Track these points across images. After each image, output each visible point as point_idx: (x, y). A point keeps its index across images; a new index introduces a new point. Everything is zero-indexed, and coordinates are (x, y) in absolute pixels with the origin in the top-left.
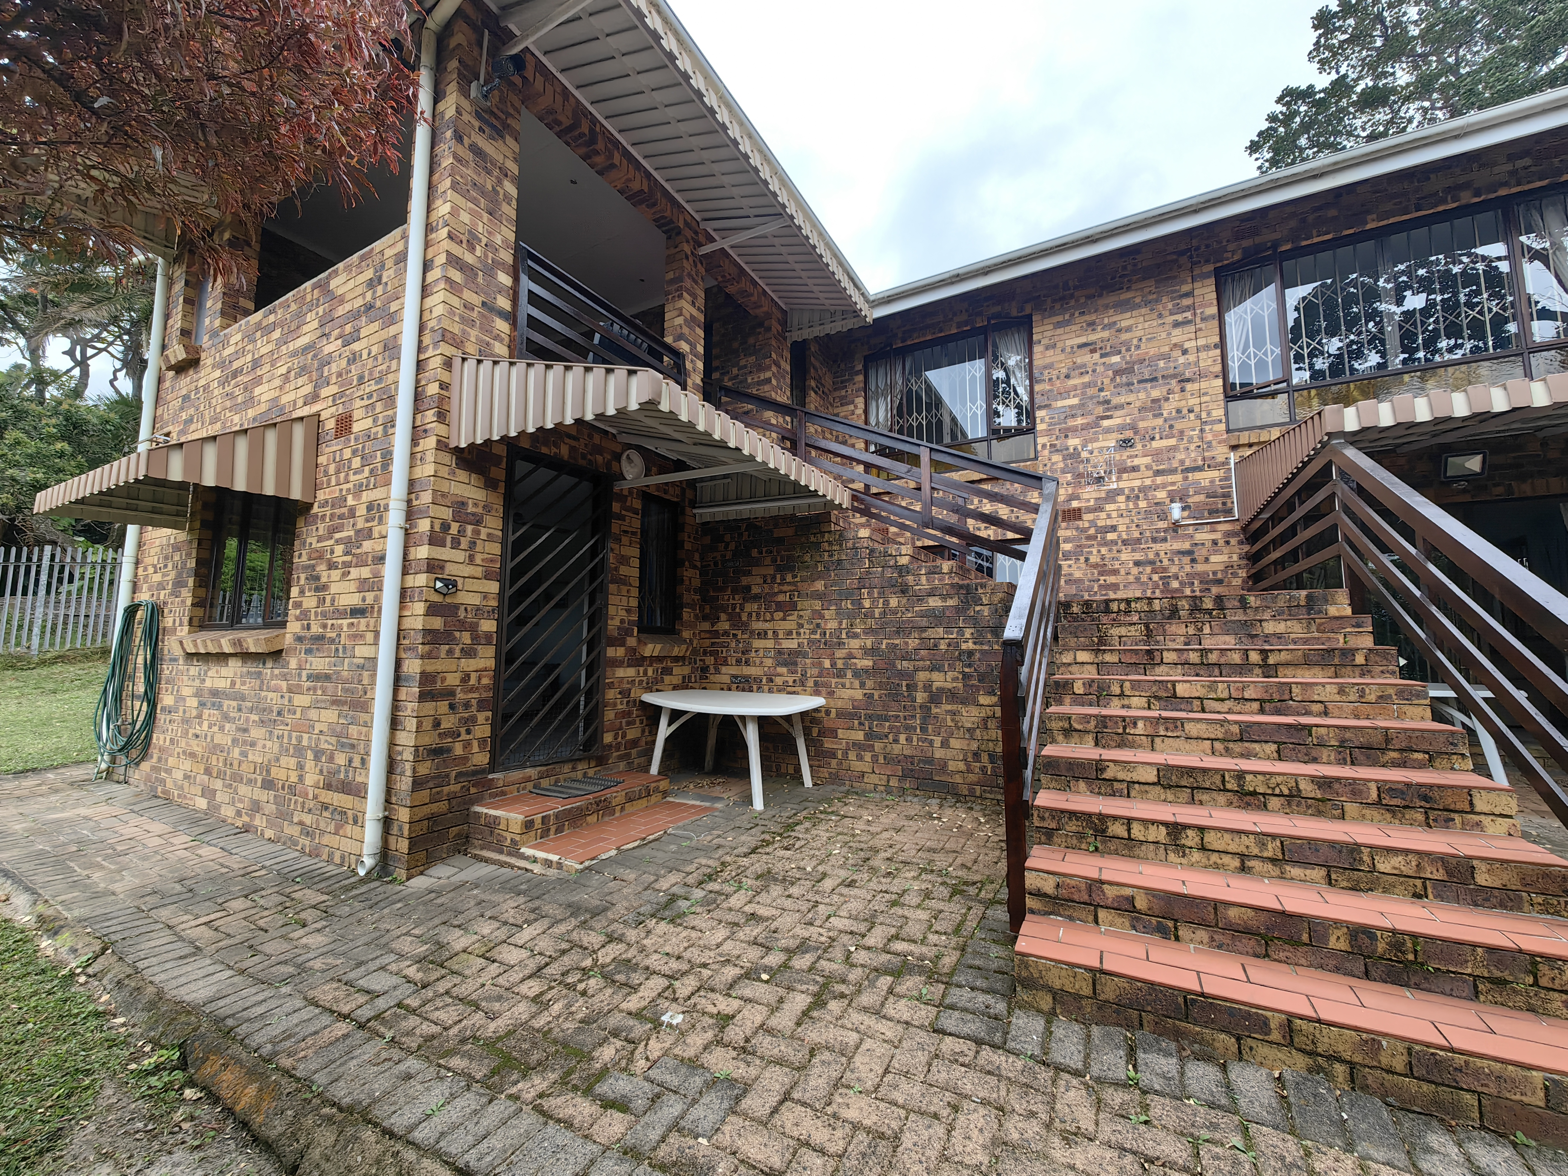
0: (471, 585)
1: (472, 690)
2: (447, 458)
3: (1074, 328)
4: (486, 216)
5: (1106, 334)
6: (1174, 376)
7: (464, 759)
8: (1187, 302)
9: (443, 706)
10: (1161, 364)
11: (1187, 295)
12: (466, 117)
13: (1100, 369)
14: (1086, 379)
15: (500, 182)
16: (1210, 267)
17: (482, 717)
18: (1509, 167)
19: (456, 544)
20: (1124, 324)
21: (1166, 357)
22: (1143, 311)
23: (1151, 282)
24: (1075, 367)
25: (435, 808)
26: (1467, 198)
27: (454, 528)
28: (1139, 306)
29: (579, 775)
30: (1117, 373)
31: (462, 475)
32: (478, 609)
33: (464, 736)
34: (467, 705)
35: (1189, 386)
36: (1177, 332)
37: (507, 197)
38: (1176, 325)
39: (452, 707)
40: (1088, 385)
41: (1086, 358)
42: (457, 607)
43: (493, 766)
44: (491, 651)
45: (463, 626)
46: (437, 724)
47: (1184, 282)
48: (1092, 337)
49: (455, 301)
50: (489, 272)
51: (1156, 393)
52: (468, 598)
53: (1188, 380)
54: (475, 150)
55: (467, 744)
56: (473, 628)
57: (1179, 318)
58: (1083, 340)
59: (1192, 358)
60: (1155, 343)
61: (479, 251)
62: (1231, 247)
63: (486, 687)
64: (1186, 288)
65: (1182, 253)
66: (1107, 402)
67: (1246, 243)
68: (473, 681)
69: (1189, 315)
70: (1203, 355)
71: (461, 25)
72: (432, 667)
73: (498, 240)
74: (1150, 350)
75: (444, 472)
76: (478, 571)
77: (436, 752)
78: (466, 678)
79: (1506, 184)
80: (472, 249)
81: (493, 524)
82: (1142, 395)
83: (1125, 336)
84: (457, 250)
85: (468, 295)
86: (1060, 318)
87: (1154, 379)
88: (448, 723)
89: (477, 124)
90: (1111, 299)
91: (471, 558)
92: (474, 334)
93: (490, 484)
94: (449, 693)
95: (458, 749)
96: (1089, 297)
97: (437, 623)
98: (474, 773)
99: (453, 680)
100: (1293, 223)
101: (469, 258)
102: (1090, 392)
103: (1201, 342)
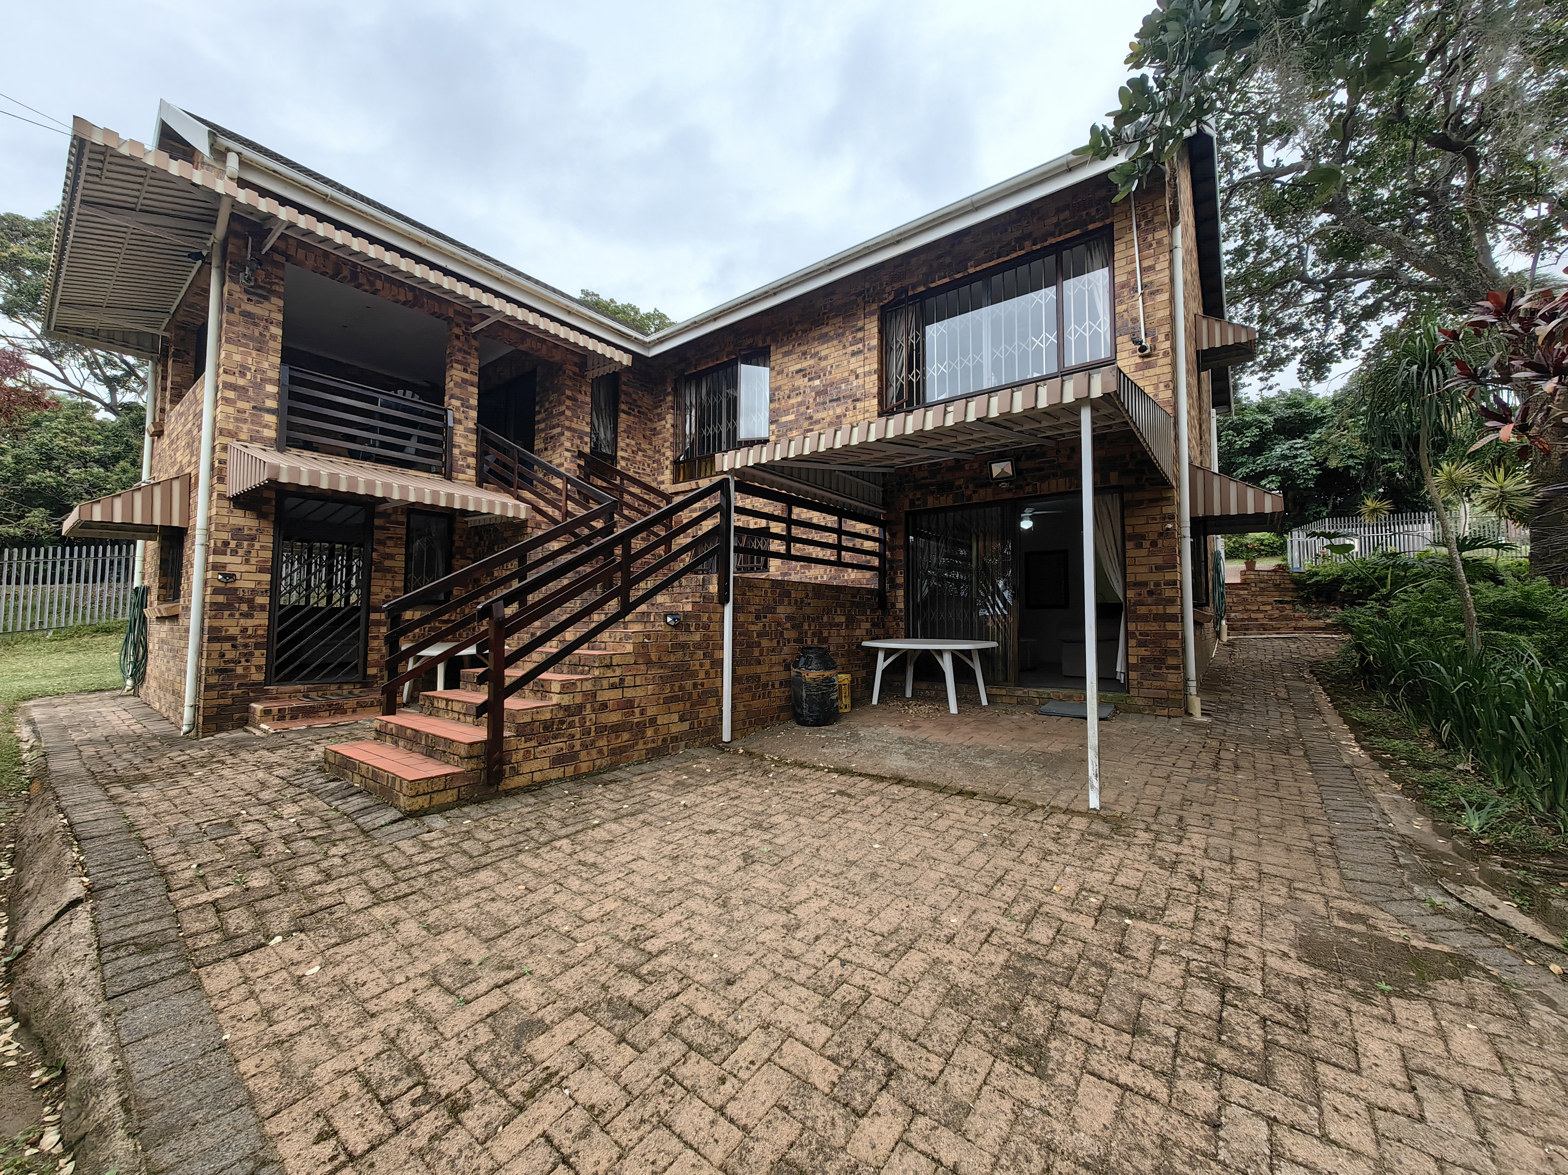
0: (245, 576)
1: (250, 637)
2: (226, 503)
3: (795, 356)
4: (254, 353)
5: (812, 362)
6: (850, 397)
7: (244, 676)
8: (860, 335)
9: (227, 646)
10: (843, 386)
11: (861, 329)
12: (236, 296)
13: (808, 390)
14: (799, 399)
15: (266, 328)
16: (875, 307)
17: (257, 653)
18: (1055, 220)
19: (234, 553)
20: (823, 354)
21: (846, 381)
22: (835, 342)
23: (840, 319)
24: (794, 389)
25: (221, 701)
26: (1028, 247)
27: (233, 544)
28: (832, 339)
29: (345, 692)
30: (818, 394)
31: (239, 513)
32: (253, 590)
33: (244, 663)
34: (246, 646)
35: (859, 405)
36: (853, 360)
37: (273, 337)
38: (854, 354)
39: (234, 646)
40: (800, 404)
41: (801, 382)
42: (236, 589)
43: (267, 681)
44: (266, 615)
45: (241, 600)
46: (222, 655)
47: (859, 319)
48: (805, 364)
49: (230, 410)
50: (258, 386)
51: (839, 411)
52: (245, 584)
53: (857, 400)
54: (246, 314)
55: (246, 668)
56: (250, 602)
57: (855, 348)
58: (798, 367)
59: (861, 381)
60: (840, 370)
61: (249, 376)
62: (888, 289)
63: (262, 636)
64: (860, 324)
65: (858, 295)
66: (811, 418)
67: (896, 286)
68: (250, 632)
69: (860, 346)
70: (867, 379)
71: (232, 240)
72: (216, 623)
73: (266, 365)
74: (837, 375)
75: (224, 512)
76: (253, 568)
77: (220, 671)
78: (244, 630)
79: (1052, 235)
80: (243, 375)
81: (267, 540)
82: (831, 412)
83: (823, 364)
84: (230, 379)
85: (241, 405)
86: (785, 349)
87: (838, 399)
88: (228, 656)
89: (245, 297)
90: (816, 333)
91: (247, 561)
92: (245, 427)
93: (261, 516)
94: (232, 638)
95: (240, 670)
96: (805, 331)
97: (221, 599)
98: (253, 684)
99: (234, 631)
100: (924, 269)
101: (241, 382)
102: (803, 409)
103: (867, 368)
